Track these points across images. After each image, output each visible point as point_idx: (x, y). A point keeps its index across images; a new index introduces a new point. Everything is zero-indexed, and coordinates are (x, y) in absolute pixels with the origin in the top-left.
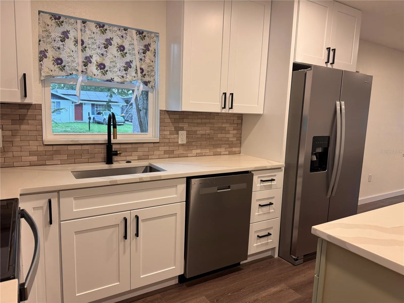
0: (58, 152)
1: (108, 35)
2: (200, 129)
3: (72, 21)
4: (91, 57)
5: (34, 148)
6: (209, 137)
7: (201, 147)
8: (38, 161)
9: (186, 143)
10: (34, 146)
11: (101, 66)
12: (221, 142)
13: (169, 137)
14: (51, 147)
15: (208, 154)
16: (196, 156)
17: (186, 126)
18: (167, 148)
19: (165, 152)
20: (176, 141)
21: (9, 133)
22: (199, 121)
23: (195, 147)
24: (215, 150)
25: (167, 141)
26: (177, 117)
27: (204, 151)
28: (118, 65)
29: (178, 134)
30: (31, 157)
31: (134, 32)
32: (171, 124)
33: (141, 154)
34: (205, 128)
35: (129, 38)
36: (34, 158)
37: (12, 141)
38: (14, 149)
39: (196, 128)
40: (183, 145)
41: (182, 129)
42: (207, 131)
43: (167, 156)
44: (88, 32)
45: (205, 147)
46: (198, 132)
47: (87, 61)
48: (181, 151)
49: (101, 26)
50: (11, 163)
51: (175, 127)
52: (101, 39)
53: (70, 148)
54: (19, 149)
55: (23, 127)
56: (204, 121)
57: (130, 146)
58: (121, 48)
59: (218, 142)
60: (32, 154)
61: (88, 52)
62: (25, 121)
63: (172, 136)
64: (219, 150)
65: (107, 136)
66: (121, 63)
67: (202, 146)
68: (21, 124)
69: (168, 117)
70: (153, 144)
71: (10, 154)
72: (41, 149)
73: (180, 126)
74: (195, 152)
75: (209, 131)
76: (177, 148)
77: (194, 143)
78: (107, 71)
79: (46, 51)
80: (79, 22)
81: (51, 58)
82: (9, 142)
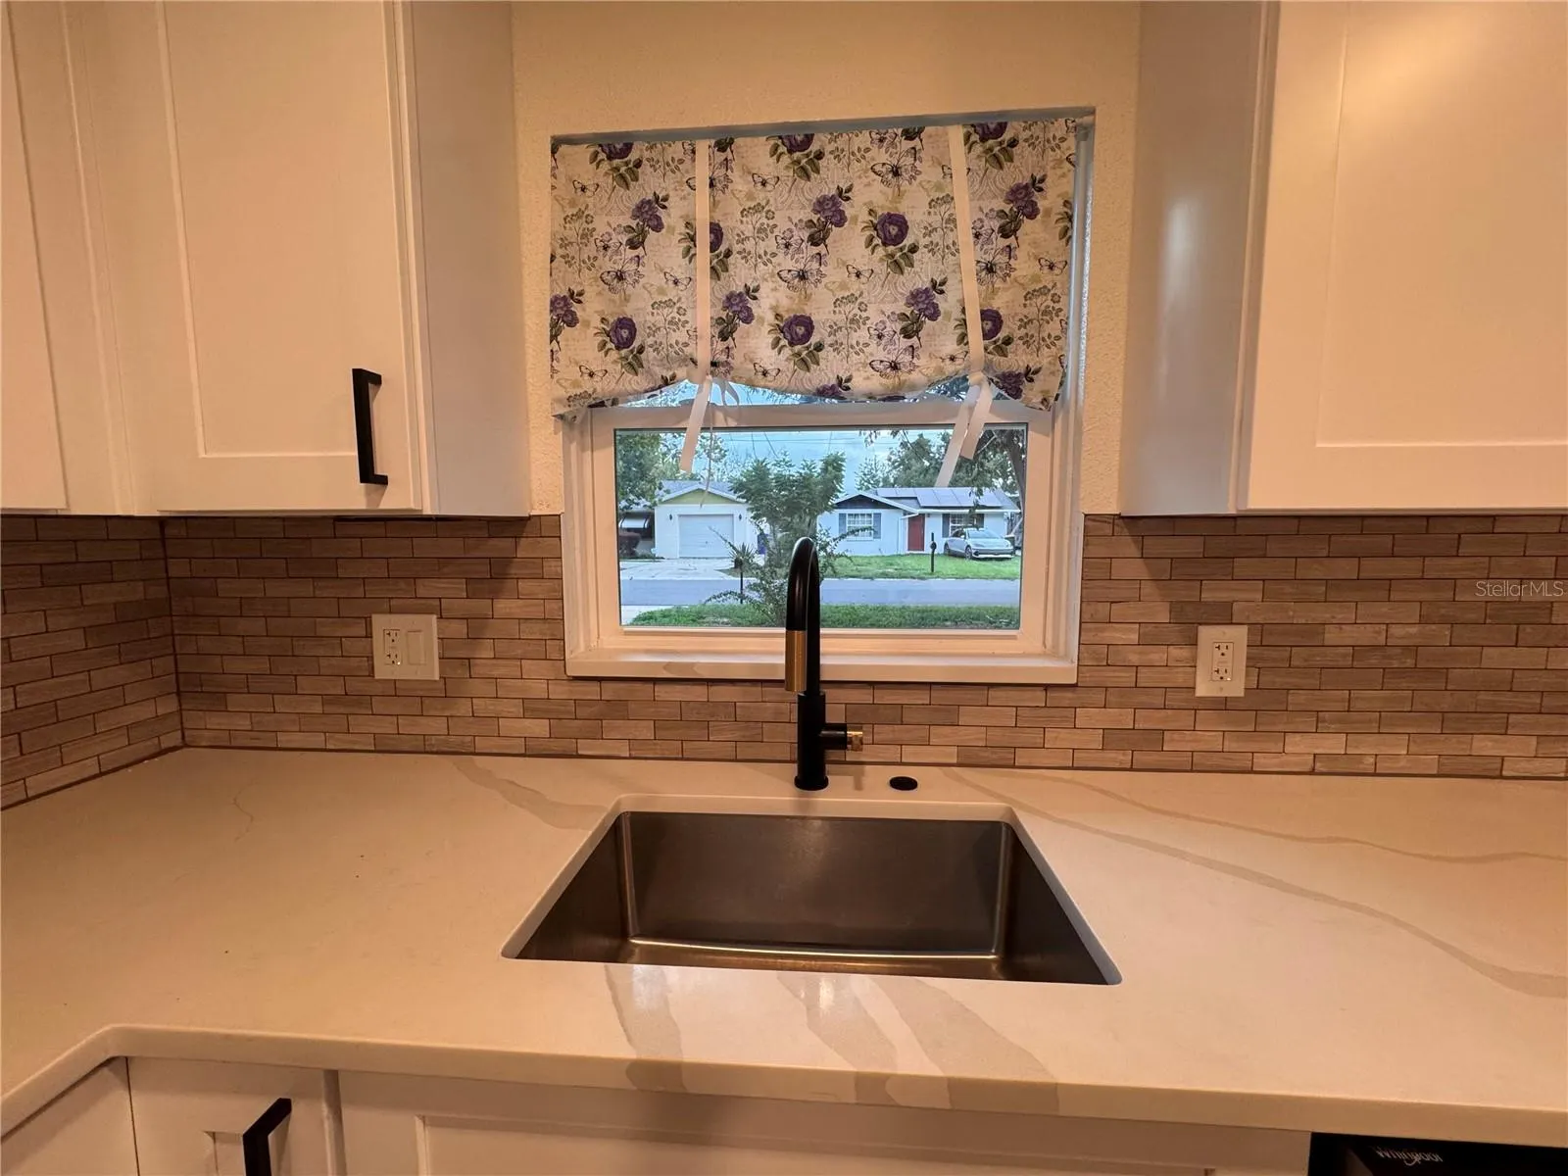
0: (618, 709)
1: (831, 177)
2: (1344, 614)
3: (676, 150)
4: (751, 293)
5: (538, 689)
6: (1410, 662)
7: (1348, 720)
8: (550, 737)
9: (1242, 695)
10: (536, 680)
11: (796, 330)
12: (1506, 699)
13: (1134, 659)
14: (594, 687)
15: (1402, 765)
16: (1312, 772)
17: (1246, 597)
18: (1123, 718)
19: (1111, 738)
20: (1179, 678)
21: (459, 628)
22: (1345, 568)
23: (1308, 722)
24: (1453, 745)
25: (1126, 677)
26: (1191, 546)
27: (1367, 747)
28: (874, 316)
29: (1194, 643)
30: (527, 722)
31: (956, 134)
32: (1148, 588)
33: (973, 736)
34: (1385, 608)
35: (929, 173)
36: (539, 728)
37: (469, 659)
38: (477, 687)
39: (1320, 613)
40: (1222, 705)
41: (1223, 615)
42: (1396, 630)
43: (1125, 758)
44: (740, 184)
45: (1382, 724)
46: (1331, 636)
47: (736, 310)
48: (1209, 736)
49: (797, 142)
50: (469, 739)
51: (1177, 609)
52: (794, 207)
53: (663, 692)
54: (490, 690)
55: (503, 606)
56: (1373, 567)
57: (921, 697)
58: (890, 229)
59: (1483, 696)
60: (531, 708)
61: (740, 275)
62: (510, 584)
63: (1157, 656)
64: (1485, 745)
66: (886, 302)
67: (1355, 716)
68: (494, 595)
69: (1134, 551)
70: (1040, 694)
71: (463, 708)
72: (560, 692)
73: (1206, 596)
74: (1301, 747)
75: (1413, 630)
76: (1186, 719)
77: (1297, 699)
78: (819, 347)
79: (575, 296)
80: (704, 147)
81: (596, 322)
82: (456, 658)
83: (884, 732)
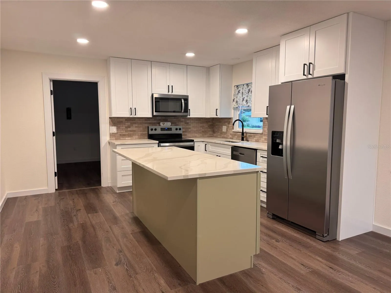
0: (235, 135)
3: (241, 86)
4: (244, 98)
21: (227, 127)
25: (266, 133)
33: (256, 139)
36: (231, 136)
44: (244, 89)
47: (243, 100)
49: (247, 85)
54: (229, 133)
57: (253, 135)
61: (244, 96)
65: (242, 129)
68: (229, 124)
69: (266, 121)
70: (260, 135)
72: (232, 133)
78: (248, 102)
79: (234, 99)
80: (242, 85)
81: (236, 101)
82: (227, 130)
83: (251, 138)
